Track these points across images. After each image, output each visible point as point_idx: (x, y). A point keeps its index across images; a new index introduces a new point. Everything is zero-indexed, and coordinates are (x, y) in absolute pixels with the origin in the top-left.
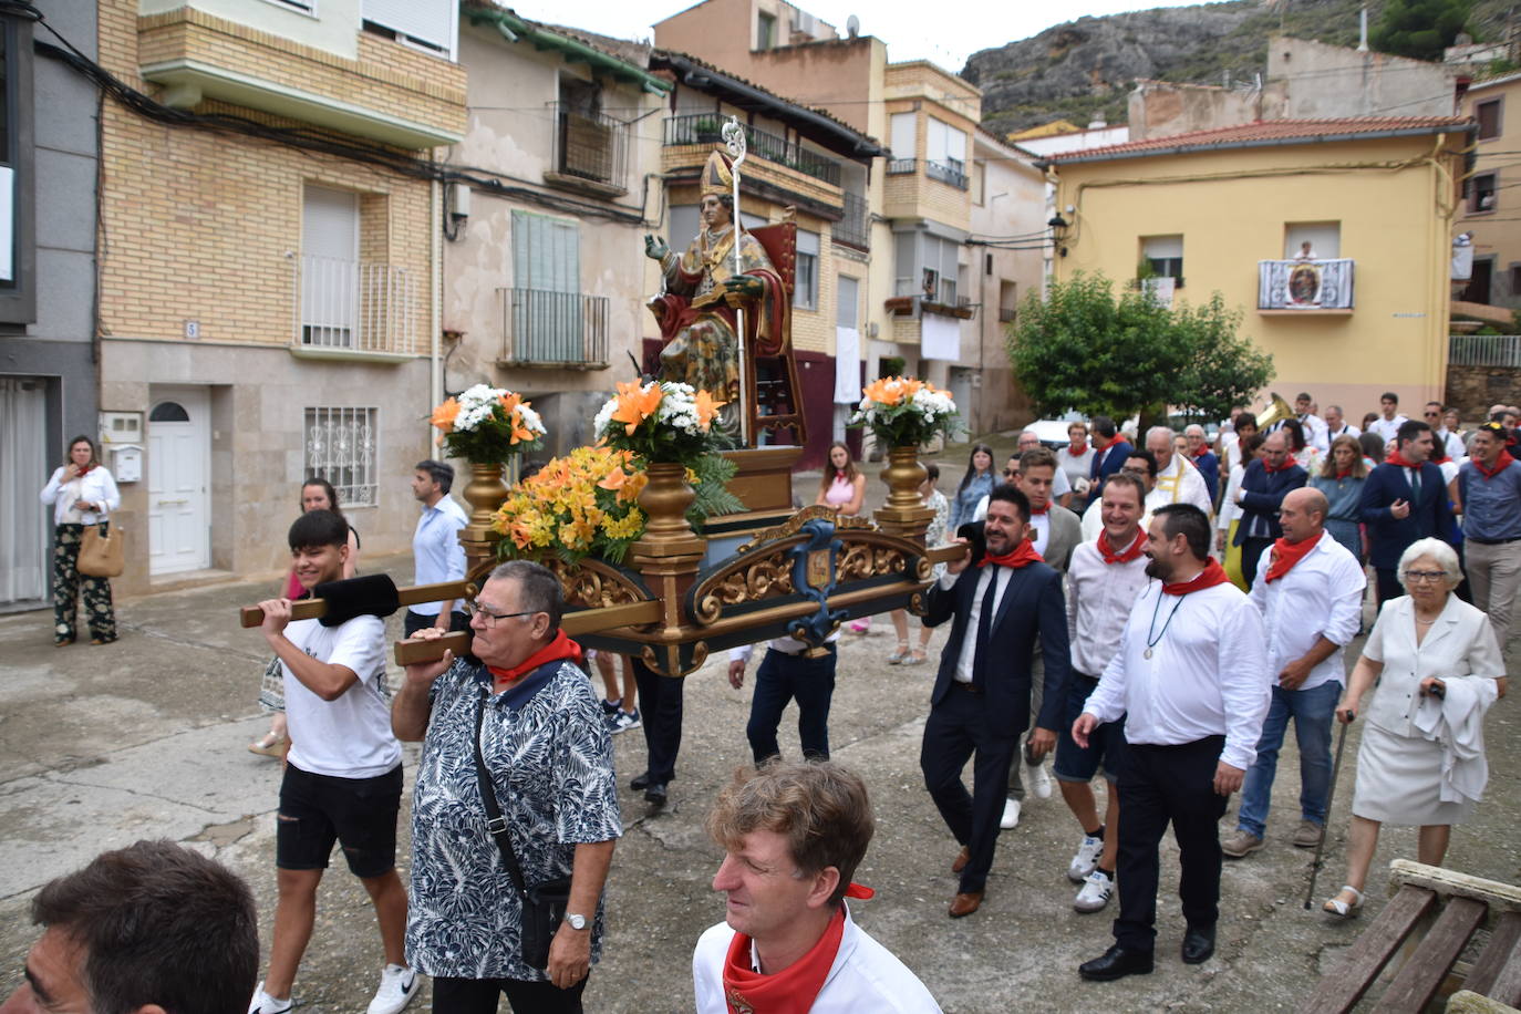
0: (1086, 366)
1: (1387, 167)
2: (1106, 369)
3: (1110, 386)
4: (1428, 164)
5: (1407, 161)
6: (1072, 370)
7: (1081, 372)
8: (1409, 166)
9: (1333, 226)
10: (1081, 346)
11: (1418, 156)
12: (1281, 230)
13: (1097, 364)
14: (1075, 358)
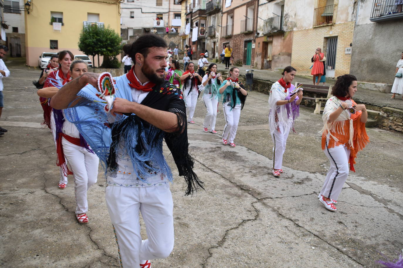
0: (104, 44)
1: (109, 3)
2: (108, 45)
3: (109, 48)
4: (117, 4)
5: (113, 3)
6: (102, 45)
7: (103, 45)
8: (113, 4)
9: (98, 15)
10: (104, 39)
11: (115, 2)
12: (87, 14)
13: (106, 43)
14: (101, 42)
